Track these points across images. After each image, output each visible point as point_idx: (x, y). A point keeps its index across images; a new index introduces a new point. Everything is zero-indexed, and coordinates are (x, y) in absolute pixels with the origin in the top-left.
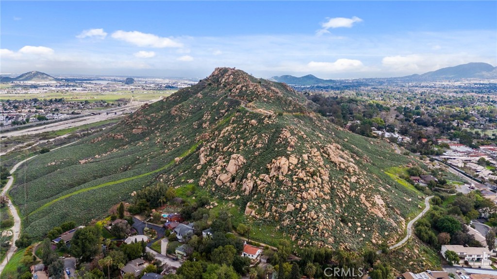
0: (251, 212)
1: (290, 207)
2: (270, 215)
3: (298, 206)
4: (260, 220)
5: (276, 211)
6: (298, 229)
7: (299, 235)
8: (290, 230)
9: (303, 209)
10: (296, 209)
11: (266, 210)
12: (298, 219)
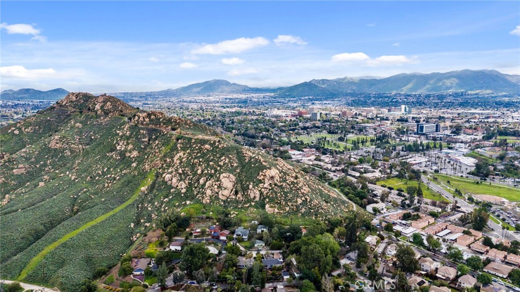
0: (274, 210)
1: (300, 201)
2: (290, 208)
3: (303, 198)
4: (285, 213)
5: (292, 205)
6: (313, 212)
7: (316, 215)
8: (308, 213)
9: (308, 200)
10: (303, 201)
11: (285, 206)
12: (309, 206)
